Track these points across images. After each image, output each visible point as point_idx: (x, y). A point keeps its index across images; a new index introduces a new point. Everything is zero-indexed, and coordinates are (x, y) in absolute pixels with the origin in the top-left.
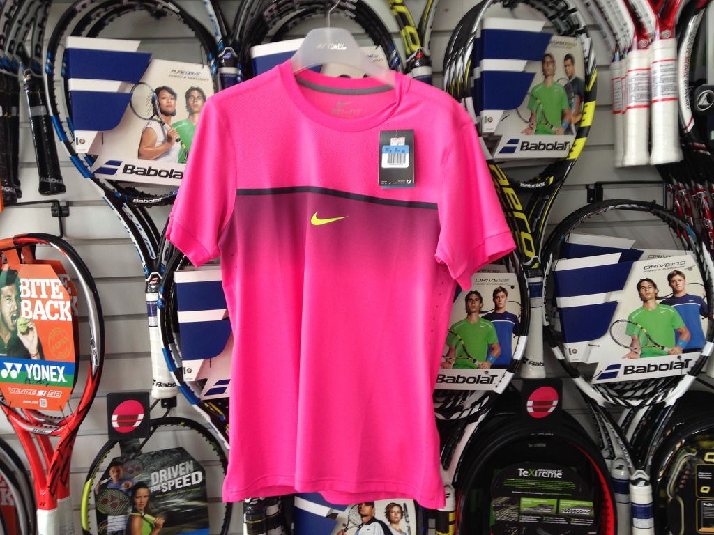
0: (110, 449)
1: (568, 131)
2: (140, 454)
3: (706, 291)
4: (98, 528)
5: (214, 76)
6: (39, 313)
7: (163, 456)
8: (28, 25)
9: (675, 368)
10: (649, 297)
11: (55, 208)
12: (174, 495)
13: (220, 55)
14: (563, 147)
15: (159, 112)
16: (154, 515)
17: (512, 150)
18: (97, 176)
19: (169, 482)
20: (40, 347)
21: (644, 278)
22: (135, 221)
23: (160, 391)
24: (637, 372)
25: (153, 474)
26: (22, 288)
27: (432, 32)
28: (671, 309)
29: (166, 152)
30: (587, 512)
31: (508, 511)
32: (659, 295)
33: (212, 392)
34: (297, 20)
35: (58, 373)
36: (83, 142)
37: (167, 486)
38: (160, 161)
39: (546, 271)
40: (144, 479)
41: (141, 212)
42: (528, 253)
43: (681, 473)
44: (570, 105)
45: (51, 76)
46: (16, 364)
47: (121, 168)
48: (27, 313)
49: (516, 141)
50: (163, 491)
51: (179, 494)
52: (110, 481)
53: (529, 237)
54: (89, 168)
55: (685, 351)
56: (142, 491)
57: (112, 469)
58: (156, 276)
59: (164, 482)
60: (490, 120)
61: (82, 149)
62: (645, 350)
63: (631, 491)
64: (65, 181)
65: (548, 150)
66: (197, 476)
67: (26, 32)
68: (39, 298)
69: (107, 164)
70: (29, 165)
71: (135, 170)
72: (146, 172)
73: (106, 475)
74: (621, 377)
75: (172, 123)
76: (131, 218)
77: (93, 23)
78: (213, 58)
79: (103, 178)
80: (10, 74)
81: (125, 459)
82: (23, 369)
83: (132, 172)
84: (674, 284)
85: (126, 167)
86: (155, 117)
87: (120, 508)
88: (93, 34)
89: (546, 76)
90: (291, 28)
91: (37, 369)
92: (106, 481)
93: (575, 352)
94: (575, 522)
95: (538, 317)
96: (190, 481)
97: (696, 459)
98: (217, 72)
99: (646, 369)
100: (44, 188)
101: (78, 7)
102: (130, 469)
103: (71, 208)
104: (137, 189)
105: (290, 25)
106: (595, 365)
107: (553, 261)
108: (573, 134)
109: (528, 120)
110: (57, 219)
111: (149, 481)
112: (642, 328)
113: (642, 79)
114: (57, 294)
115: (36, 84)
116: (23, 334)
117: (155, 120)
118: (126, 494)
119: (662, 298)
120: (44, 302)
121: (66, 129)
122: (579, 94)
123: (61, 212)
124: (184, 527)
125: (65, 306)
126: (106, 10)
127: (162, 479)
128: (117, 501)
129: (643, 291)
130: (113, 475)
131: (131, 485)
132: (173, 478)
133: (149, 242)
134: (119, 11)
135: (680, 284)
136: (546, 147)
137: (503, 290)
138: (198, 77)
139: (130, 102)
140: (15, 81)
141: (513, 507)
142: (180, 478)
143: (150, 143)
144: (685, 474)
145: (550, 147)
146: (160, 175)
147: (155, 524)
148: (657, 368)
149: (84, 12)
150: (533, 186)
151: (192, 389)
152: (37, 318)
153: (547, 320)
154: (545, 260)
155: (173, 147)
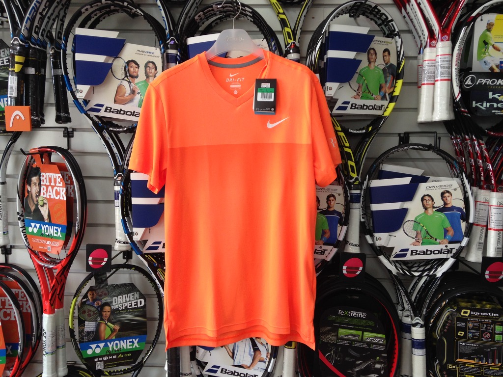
0: (89, 280)
1: (384, 98)
2: (107, 285)
3: (465, 204)
4: (79, 328)
5: (162, 54)
6: (50, 194)
7: (121, 287)
8: (54, 20)
9: (443, 253)
10: (429, 206)
11: (65, 132)
12: (126, 312)
13: (167, 42)
14: (380, 108)
15: (128, 75)
16: (113, 323)
17: (345, 108)
18: (89, 112)
19: (124, 304)
20: (49, 215)
21: (426, 194)
22: (111, 142)
23: (119, 246)
24: (419, 254)
25: (114, 298)
26: (42, 178)
27: (301, 32)
28: (442, 215)
29: (131, 100)
30: (381, 341)
31: (330, 336)
32: (435, 206)
33: (150, 248)
34: (218, 21)
35: (58, 231)
36: (81, 91)
37: (122, 306)
38: (127, 105)
39: (364, 186)
40: (109, 301)
41: (115, 136)
42: (352, 174)
43: (446, 322)
44: (386, 82)
45: (65, 51)
46: (36, 224)
47: (103, 109)
48: (44, 194)
49: (348, 103)
50: (120, 309)
51: (130, 312)
52: (88, 300)
53: (353, 164)
54: (84, 108)
55: (450, 243)
56: (107, 308)
57: (89, 293)
58: (121, 175)
59: (120, 303)
60: (331, 89)
61: (81, 96)
62: (425, 240)
63: (412, 331)
64: (71, 116)
65: (369, 109)
66: (141, 302)
67: (53, 24)
68: (50, 185)
69: (95, 105)
70: (51, 105)
71: (112, 110)
72: (118, 112)
73: (86, 296)
74: (409, 257)
75: (135, 82)
76: (108, 139)
77: (93, 20)
78: (162, 43)
79: (92, 114)
80: (42, 49)
81: (98, 287)
82: (40, 227)
83: (110, 111)
84: (445, 199)
85: (107, 108)
86: (126, 78)
87: (93, 317)
88: (92, 27)
89: (370, 62)
90: (214, 26)
91: (47, 228)
92: (85, 300)
93: (380, 239)
94: (373, 347)
95: (356, 215)
96: (137, 305)
97: (456, 313)
98: (164, 52)
99: (425, 253)
100: (58, 119)
101: (83, 10)
102: (100, 293)
103: (75, 133)
104: (114, 122)
105: (213, 24)
106: (392, 248)
107: (369, 180)
108: (387, 100)
109: (356, 90)
110: (66, 139)
111: (112, 302)
112: (423, 226)
113: (431, 66)
114: (60, 183)
115: (56, 56)
116: (41, 206)
117: (125, 80)
118: (97, 309)
119: (437, 207)
120: (53, 187)
121: (72, 84)
122: (393, 74)
123: (69, 134)
124: (131, 333)
125: (63, 190)
126: (101, 12)
127: (120, 302)
128: (92, 313)
129: (425, 202)
130: (90, 297)
131: (100, 304)
132: (126, 302)
133: (118, 155)
134: (109, 13)
135: (449, 199)
136: (368, 108)
137: (333, 196)
138: (152, 55)
139: (111, 68)
140: (45, 53)
141: (333, 334)
142: (131, 302)
143: (121, 94)
144: (448, 323)
145: (371, 108)
146: (127, 114)
147: (114, 329)
148: (432, 252)
149: (87, 13)
150: (358, 132)
151: (138, 245)
152: (48, 197)
153: (363, 218)
154: (363, 179)
155: (135, 97)
